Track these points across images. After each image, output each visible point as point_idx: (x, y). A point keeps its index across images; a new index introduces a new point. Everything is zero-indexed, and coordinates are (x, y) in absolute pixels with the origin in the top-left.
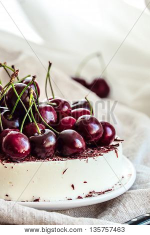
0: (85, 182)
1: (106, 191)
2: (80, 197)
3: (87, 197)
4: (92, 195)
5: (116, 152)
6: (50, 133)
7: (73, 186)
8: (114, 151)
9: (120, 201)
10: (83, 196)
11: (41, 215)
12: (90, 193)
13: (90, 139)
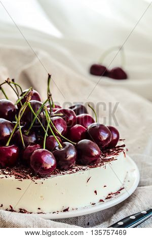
0: (105, 186)
1: (120, 190)
2: (101, 201)
3: (106, 199)
4: (111, 197)
6: (70, 146)
7: (96, 192)
8: (122, 152)
9: (135, 195)
10: (103, 199)
12: (109, 195)
13: (102, 145)
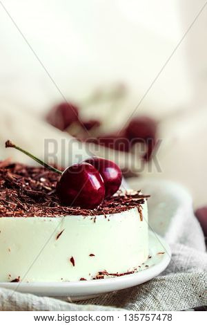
0: (92, 255)
1: (125, 274)
3: (94, 279)
5: (140, 211)
7: (72, 260)
10: (88, 278)
11: (26, 300)
12: (100, 273)
